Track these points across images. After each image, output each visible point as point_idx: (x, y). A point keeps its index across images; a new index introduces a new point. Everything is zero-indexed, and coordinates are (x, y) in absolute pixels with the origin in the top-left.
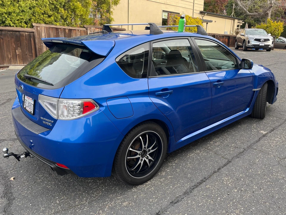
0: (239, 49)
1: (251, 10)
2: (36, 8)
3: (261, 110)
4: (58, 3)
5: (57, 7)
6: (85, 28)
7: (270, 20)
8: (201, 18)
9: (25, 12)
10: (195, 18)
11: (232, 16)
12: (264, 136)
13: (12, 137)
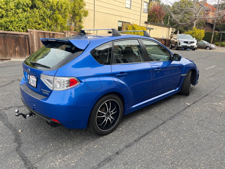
0: (173, 48)
1: (182, 21)
2: (30, 18)
3: (187, 89)
4: (45, 15)
5: (44, 18)
6: (64, 32)
7: (195, 28)
8: (146, 26)
9: (22, 21)
10: (142, 26)
11: (168, 25)
12: (189, 106)
13: (17, 105)
